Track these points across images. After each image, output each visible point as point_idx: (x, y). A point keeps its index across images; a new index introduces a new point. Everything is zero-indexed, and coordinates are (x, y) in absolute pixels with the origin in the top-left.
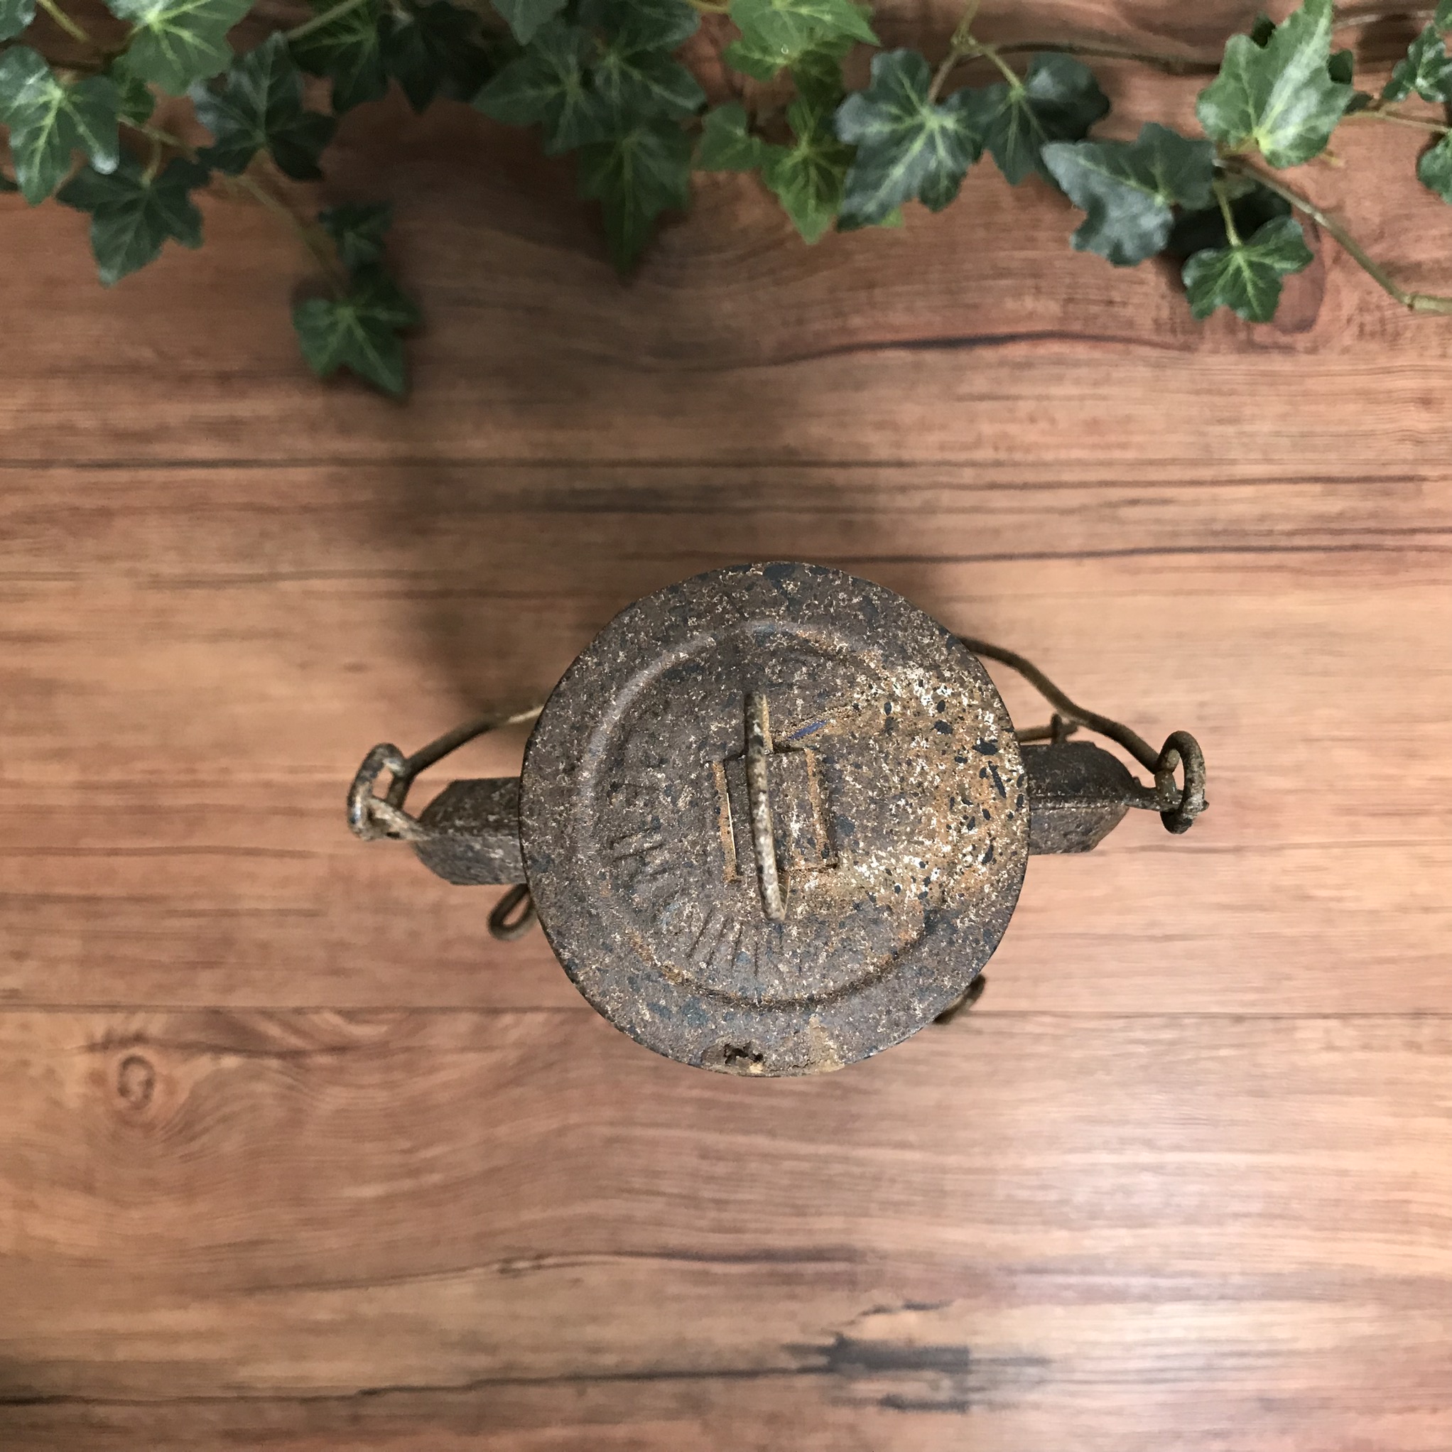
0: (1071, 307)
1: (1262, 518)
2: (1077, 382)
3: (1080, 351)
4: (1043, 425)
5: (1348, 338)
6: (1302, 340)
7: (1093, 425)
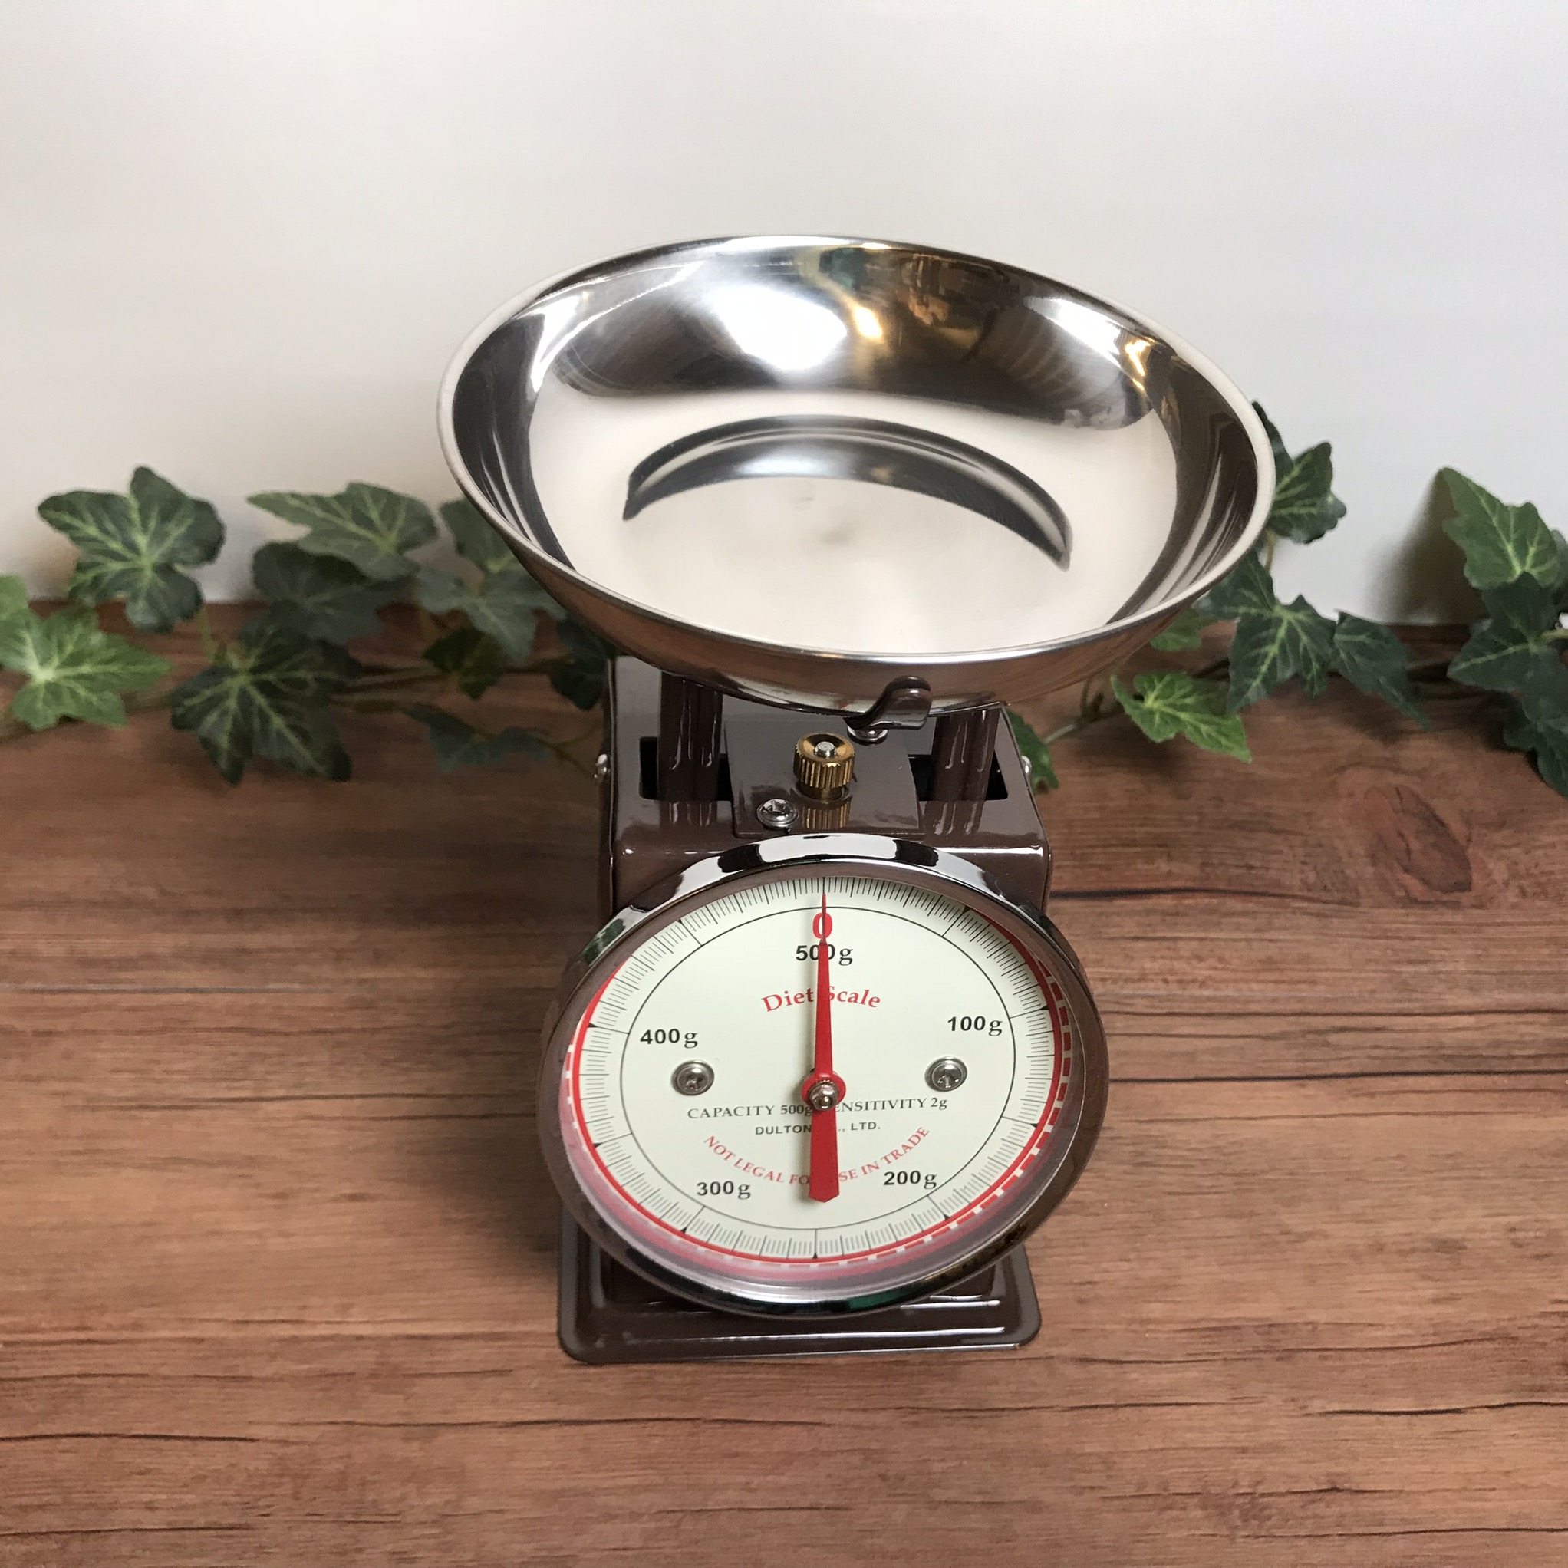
0: (1208, 869)
1: (1496, 1044)
2: (1238, 927)
3: (1234, 904)
4: (1212, 962)
5: (1512, 896)
6: (1465, 898)
7: (1269, 964)
